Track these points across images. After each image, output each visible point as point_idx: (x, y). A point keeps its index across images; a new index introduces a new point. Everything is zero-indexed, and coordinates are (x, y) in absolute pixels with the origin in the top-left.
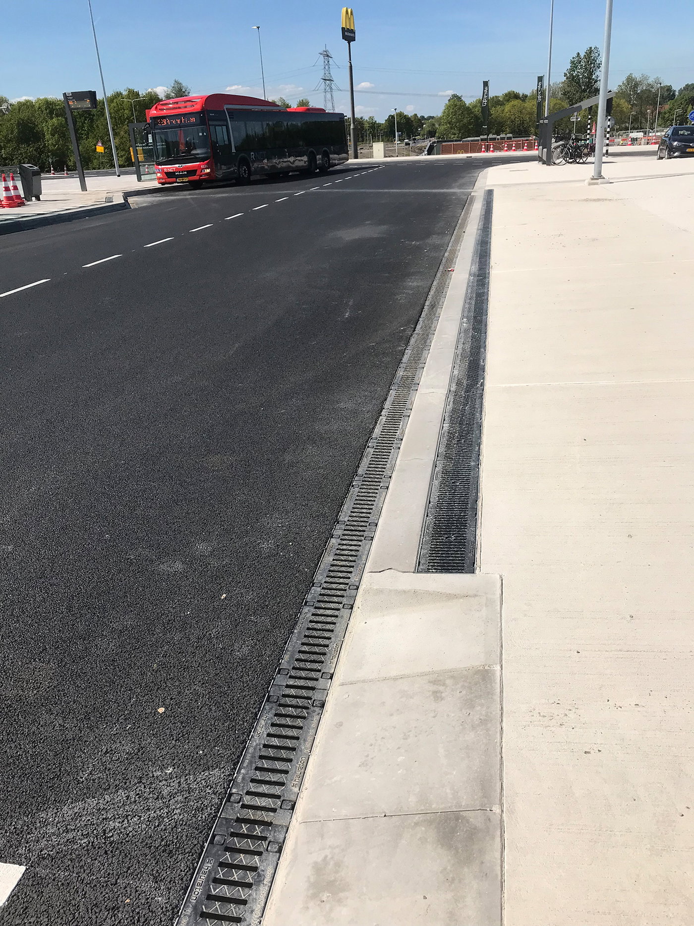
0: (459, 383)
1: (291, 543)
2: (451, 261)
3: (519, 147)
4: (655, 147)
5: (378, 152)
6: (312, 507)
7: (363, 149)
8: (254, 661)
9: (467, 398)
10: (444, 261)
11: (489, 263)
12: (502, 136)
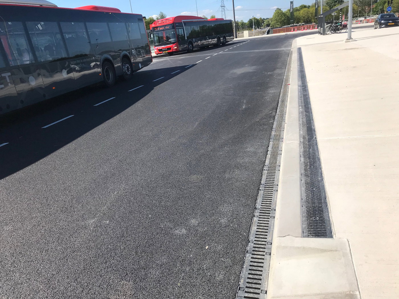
0: (304, 138)
1: (235, 220)
2: (287, 80)
3: (309, 28)
4: (373, 24)
5: (246, 35)
6: (242, 201)
7: (239, 34)
8: (226, 283)
9: (310, 145)
10: (284, 80)
11: (306, 80)
12: (300, 24)
